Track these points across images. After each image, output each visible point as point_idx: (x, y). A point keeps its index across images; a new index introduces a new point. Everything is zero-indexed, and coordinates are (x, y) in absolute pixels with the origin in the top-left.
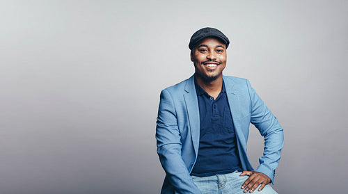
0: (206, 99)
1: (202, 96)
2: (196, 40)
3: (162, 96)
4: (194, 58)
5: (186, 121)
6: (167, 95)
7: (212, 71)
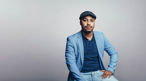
0: (86, 41)
1: (85, 39)
2: (82, 16)
3: (68, 39)
4: (81, 24)
5: (78, 50)
6: (70, 39)
7: (89, 29)
